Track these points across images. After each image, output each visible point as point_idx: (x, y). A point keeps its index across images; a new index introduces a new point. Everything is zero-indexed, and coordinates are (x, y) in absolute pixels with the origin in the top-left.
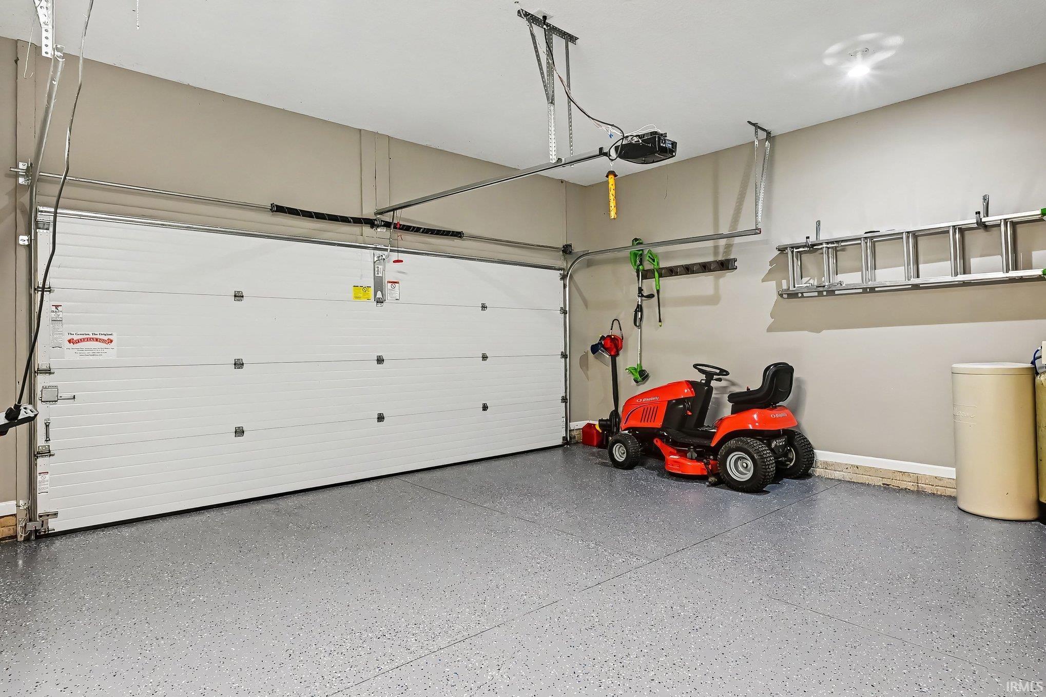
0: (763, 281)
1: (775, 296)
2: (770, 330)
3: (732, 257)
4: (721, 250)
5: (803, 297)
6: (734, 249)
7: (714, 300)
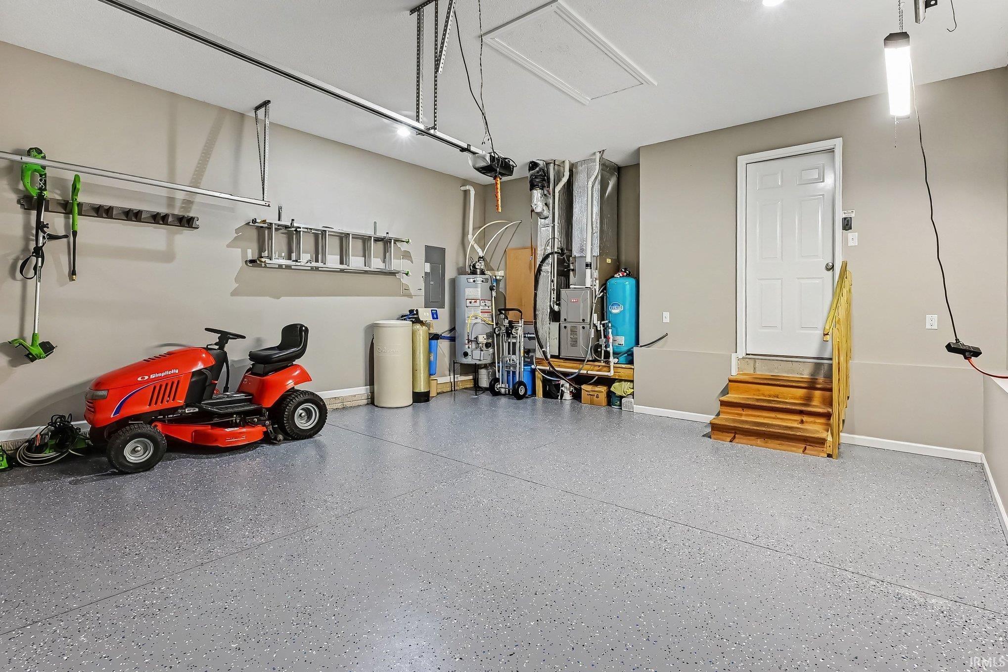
0: (228, 246)
1: (240, 263)
2: (235, 293)
3: (191, 215)
4: (178, 204)
5: (266, 267)
6: (194, 207)
7: (168, 256)
